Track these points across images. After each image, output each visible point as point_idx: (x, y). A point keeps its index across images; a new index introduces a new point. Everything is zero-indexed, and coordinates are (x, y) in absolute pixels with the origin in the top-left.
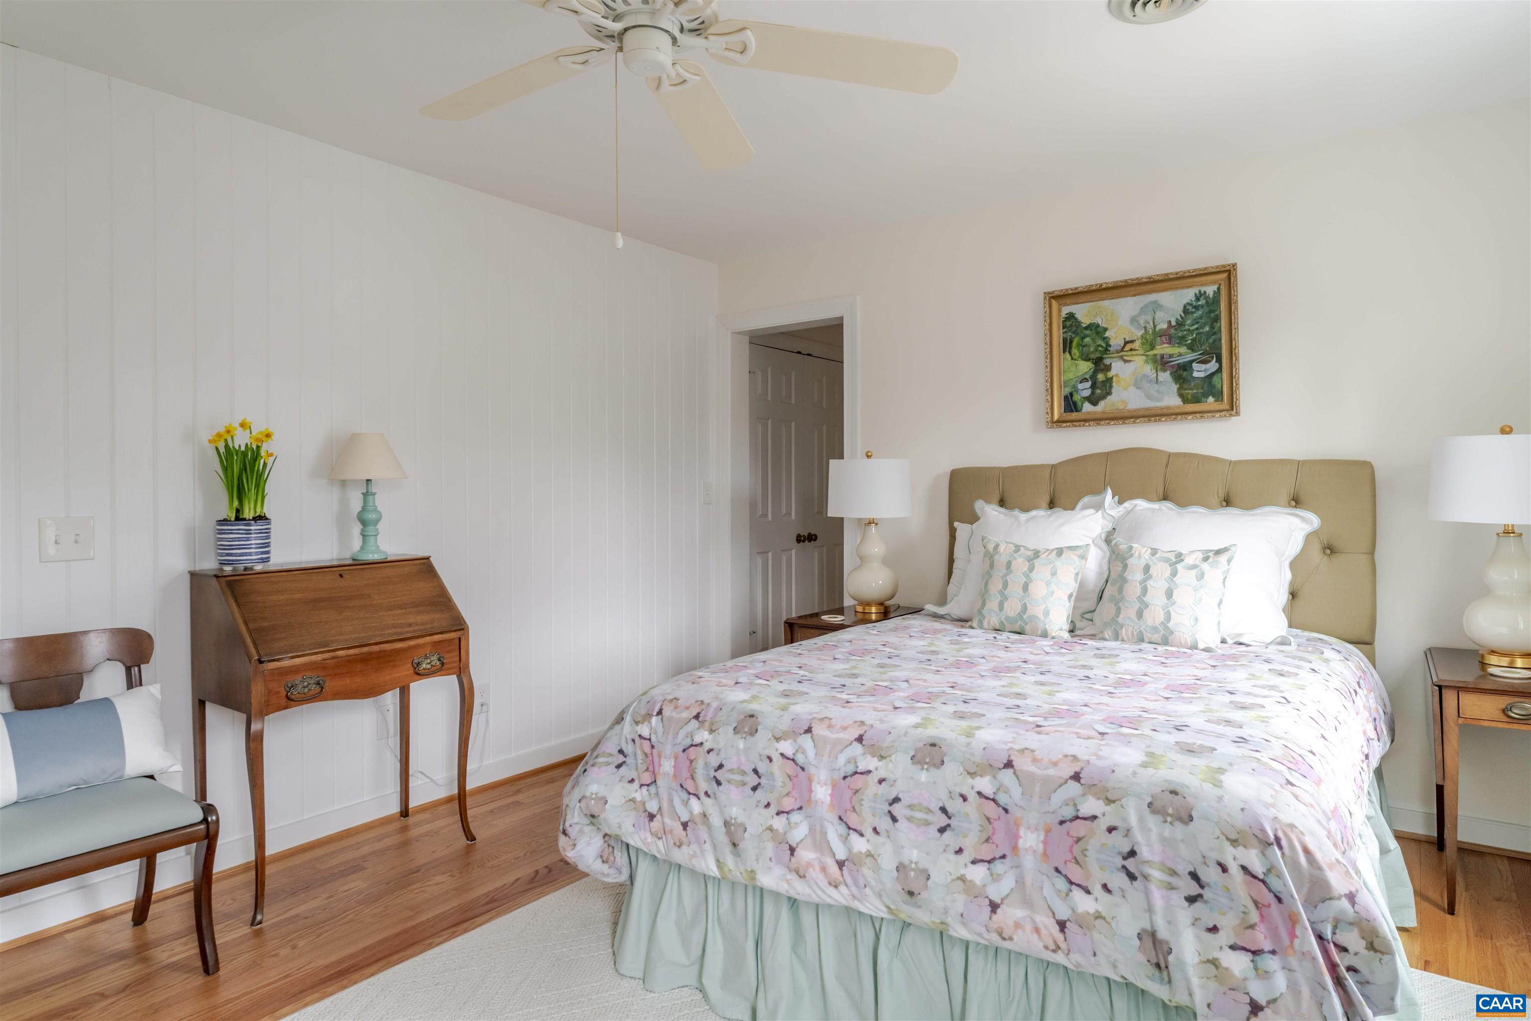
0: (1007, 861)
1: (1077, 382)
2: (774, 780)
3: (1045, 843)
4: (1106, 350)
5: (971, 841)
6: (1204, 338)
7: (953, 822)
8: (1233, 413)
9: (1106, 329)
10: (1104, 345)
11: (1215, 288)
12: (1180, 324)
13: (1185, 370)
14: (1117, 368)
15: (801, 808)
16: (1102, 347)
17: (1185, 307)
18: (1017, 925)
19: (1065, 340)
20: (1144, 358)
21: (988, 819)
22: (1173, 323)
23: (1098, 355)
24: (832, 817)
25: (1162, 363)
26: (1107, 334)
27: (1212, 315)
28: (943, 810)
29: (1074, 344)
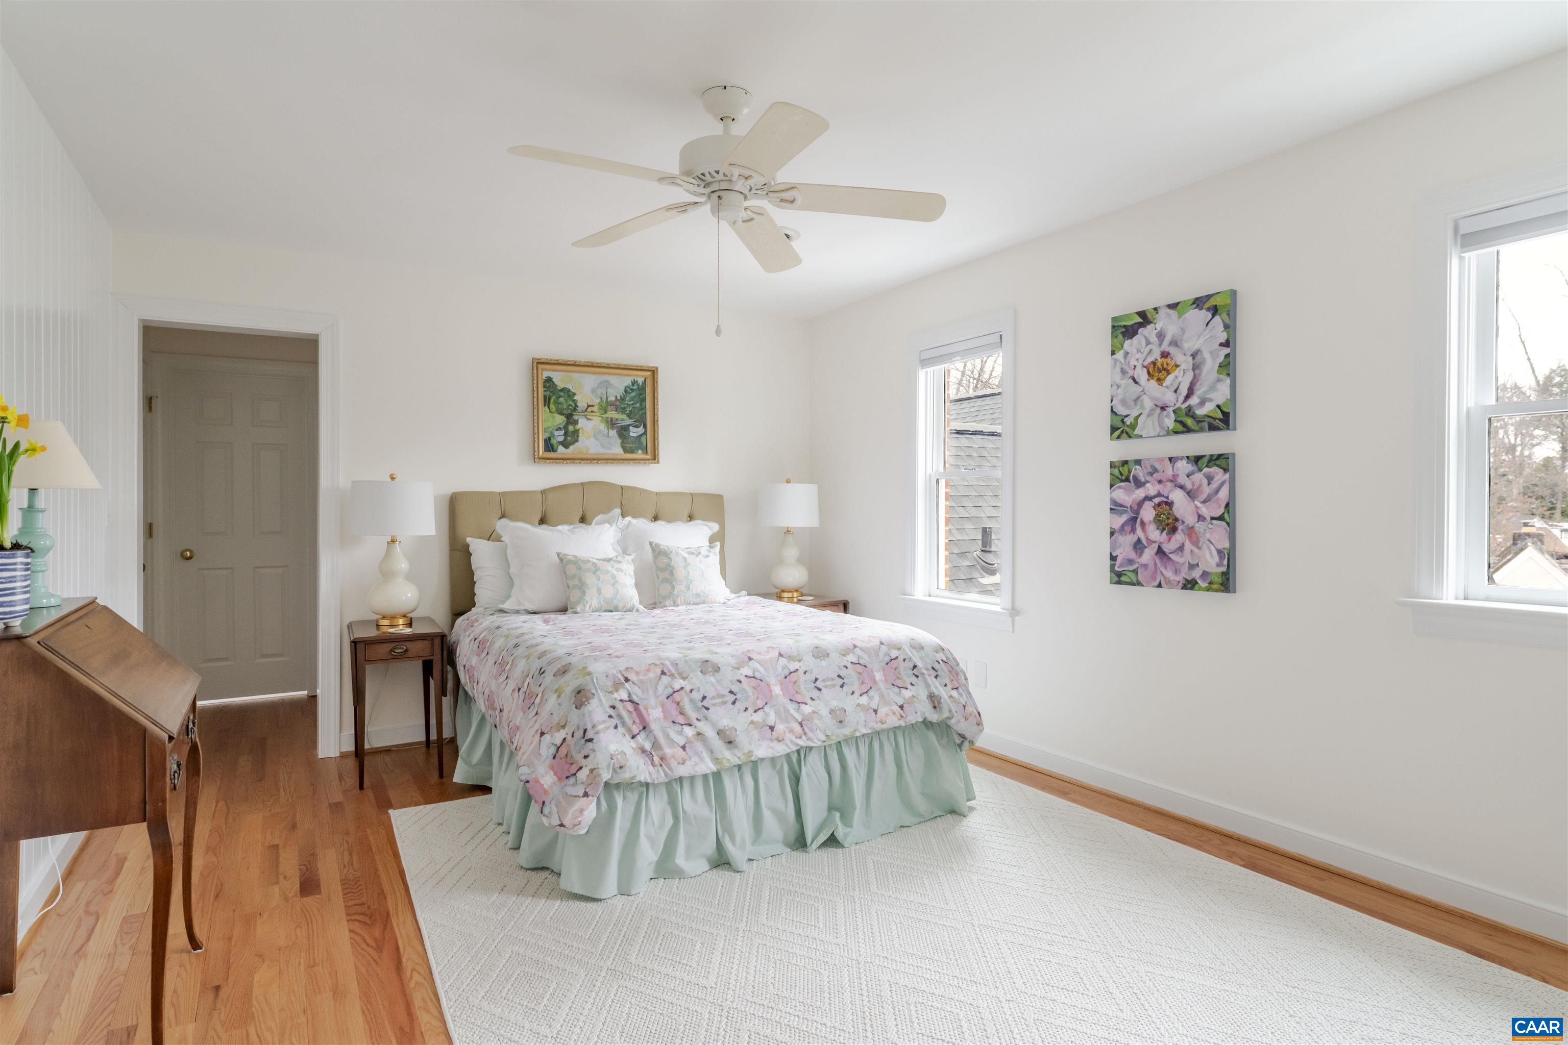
0: (873, 688)
1: (553, 429)
2: (746, 693)
3: (884, 675)
4: (575, 409)
5: (856, 687)
6: (636, 411)
7: (845, 681)
8: (656, 461)
9: (575, 394)
10: (573, 405)
11: (643, 379)
12: (623, 399)
13: (625, 431)
14: (582, 423)
15: (766, 704)
16: (572, 406)
17: (625, 388)
18: (887, 715)
19: (545, 397)
20: (600, 418)
21: (860, 673)
22: (619, 398)
23: (569, 412)
24: (787, 701)
25: (612, 423)
26: (575, 398)
27: (641, 397)
28: (839, 676)
29: (552, 401)
